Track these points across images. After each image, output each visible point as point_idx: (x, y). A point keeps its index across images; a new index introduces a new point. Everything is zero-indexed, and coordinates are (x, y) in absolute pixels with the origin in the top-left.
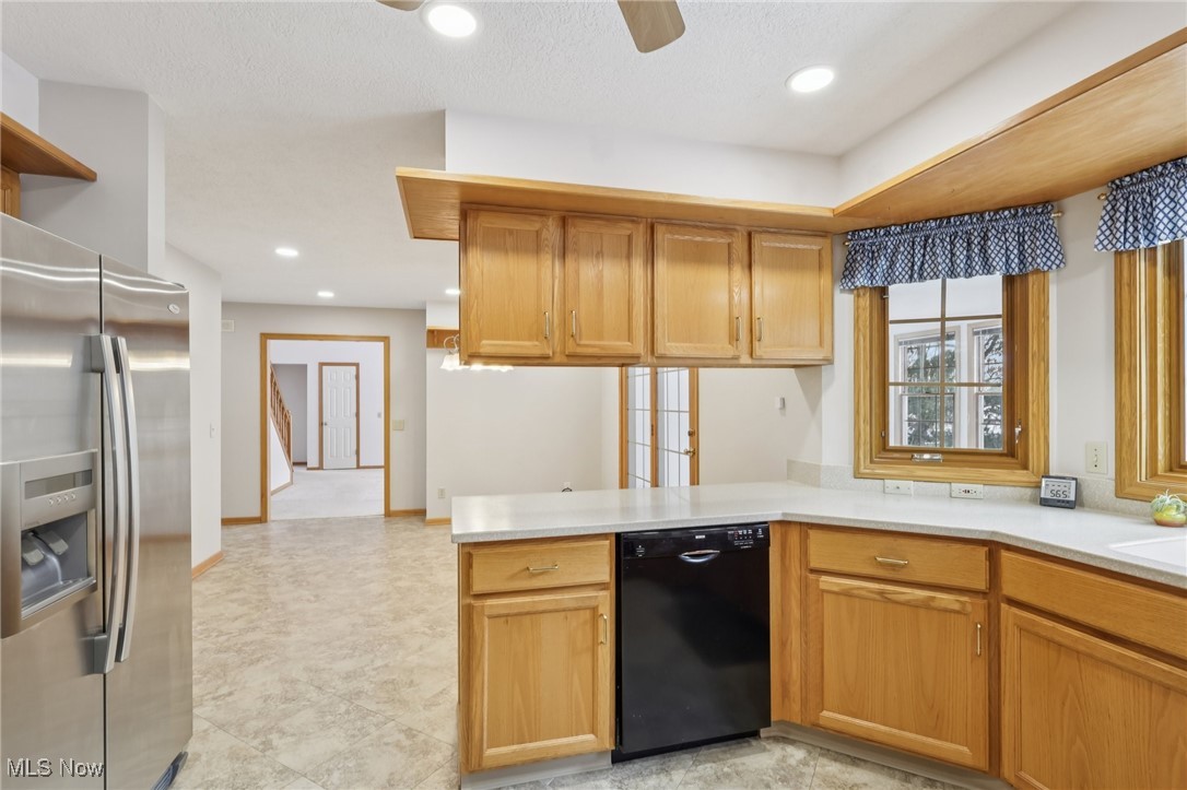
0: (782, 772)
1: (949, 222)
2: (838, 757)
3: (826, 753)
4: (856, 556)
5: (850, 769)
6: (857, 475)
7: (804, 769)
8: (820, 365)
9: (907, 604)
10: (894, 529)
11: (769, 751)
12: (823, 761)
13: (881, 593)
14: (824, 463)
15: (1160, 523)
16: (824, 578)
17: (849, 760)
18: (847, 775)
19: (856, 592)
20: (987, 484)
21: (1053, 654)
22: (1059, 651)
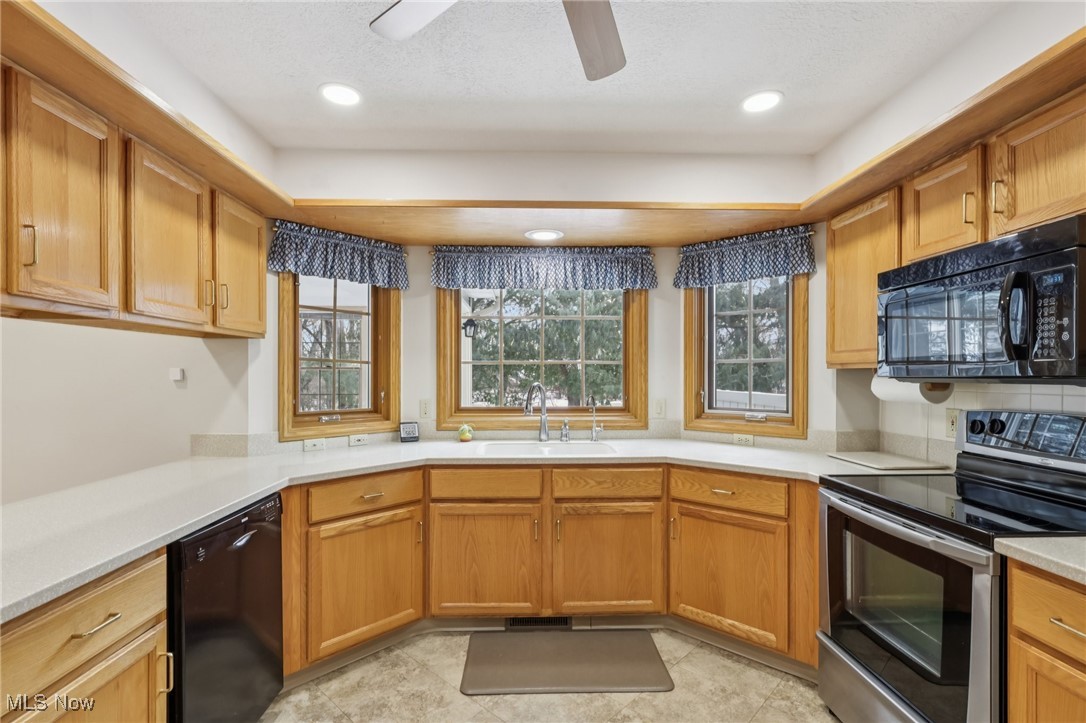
0: (309, 715)
1: (350, 239)
2: (329, 677)
3: (319, 681)
4: (346, 500)
5: (344, 677)
6: (281, 439)
7: (320, 701)
8: (248, 338)
9: (381, 525)
10: (374, 471)
11: (280, 712)
12: (323, 687)
13: (366, 523)
14: (250, 432)
15: (462, 441)
16: (324, 527)
17: (336, 673)
18: (347, 682)
19: (348, 530)
20: (370, 433)
21: (461, 522)
22: (464, 519)
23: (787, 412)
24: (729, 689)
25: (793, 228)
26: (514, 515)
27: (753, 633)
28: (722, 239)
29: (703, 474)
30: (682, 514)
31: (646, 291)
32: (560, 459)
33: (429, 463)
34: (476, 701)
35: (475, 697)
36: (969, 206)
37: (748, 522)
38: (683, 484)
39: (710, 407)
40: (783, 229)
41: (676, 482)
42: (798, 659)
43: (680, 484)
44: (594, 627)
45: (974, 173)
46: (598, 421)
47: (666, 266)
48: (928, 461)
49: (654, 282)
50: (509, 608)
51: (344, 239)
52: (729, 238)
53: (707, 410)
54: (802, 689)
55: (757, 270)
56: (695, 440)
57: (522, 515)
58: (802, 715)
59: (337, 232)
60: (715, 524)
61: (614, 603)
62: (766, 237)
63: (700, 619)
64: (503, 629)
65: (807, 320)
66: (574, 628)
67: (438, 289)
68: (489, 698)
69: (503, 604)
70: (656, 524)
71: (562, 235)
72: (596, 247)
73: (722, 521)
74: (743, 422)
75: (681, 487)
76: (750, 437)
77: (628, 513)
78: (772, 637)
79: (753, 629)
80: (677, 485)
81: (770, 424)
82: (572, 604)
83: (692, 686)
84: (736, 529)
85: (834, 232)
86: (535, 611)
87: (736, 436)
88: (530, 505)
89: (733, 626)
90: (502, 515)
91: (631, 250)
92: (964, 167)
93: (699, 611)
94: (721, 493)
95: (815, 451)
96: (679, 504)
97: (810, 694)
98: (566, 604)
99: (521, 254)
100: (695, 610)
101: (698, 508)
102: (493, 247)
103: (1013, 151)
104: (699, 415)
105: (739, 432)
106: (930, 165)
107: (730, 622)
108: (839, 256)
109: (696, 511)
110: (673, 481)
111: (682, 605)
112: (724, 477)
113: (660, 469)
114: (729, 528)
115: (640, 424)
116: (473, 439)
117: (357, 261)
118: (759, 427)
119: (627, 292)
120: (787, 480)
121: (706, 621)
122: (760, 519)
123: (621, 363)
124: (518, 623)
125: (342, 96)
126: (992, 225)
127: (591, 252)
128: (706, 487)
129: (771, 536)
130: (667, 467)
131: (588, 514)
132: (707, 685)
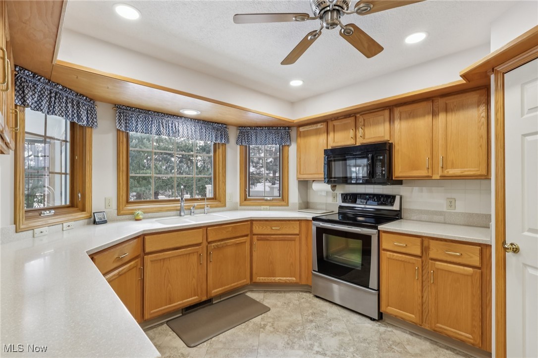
1: (66, 90)
6: (18, 230)
10: (123, 241)
13: (119, 273)
20: (75, 220)
21: (162, 263)
22: (164, 261)
23: (280, 196)
24: (286, 302)
25: (285, 127)
26: (189, 254)
27: (287, 280)
28: (257, 127)
29: (267, 223)
30: (258, 240)
31: (225, 144)
32: (211, 223)
33: (144, 233)
34: (200, 347)
35: (198, 346)
36: (351, 133)
37: (285, 238)
38: (259, 227)
39: (249, 196)
40: (281, 127)
41: (256, 227)
42: (303, 284)
43: (257, 227)
44: (222, 300)
45: (353, 123)
46: (207, 204)
47: (233, 134)
48: (326, 210)
49: (228, 141)
50: (188, 301)
51: (61, 90)
52: (260, 127)
53: (248, 197)
54: (304, 294)
55: (271, 141)
56: (245, 210)
57: (193, 253)
58: (311, 301)
59: (58, 84)
60: (272, 242)
61: (233, 285)
62: (274, 129)
63: (266, 281)
64: (181, 315)
65: (288, 162)
66: (214, 303)
67: (118, 130)
68: (205, 343)
69: (184, 301)
70: (247, 246)
71: (199, 113)
72: (205, 121)
73: (275, 240)
74: (263, 201)
75: (257, 229)
76: (268, 207)
77: (238, 243)
78: (294, 279)
79: (287, 278)
80: (256, 228)
81: (273, 201)
82: (216, 291)
83: (275, 306)
84: (280, 242)
85: (300, 132)
86: (200, 299)
87: (262, 207)
88: (198, 247)
89: (280, 279)
90: (183, 255)
91: (220, 125)
92: (350, 121)
93: (266, 278)
94: (276, 229)
95: (292, 210)
96: (256, 236)
97: (308, 294)
98: (213, 291)
99: (169, 119)
100: (264, 278)
101: (265, 236)
102: (154, 112)
103: (364, 120)
104: (246, 199)
105: (263, 205)
106: (338, 118)
107: (278, 278)
108: (302, 141)
109: (264, 238)
110: (254, 227)
111: (258, 278)
112: (276, 222)
113: (249, 223)
114: (278, 242)
115: (223, 205)
116: (144, 218)
117: (69, 105)
118: (271, 203)
119: (215, 144)
120: (299, 220)
121: (269, 281)
122: (290, 236)
123: (212, 175)
124: (189, 309)
125: (128, 13)
126: (358, 140)
127: (203, 123)
128: (269, 227)
129: (293, 242)
130: (251, 221)
131: (223, 247)
132: (279, 304)
